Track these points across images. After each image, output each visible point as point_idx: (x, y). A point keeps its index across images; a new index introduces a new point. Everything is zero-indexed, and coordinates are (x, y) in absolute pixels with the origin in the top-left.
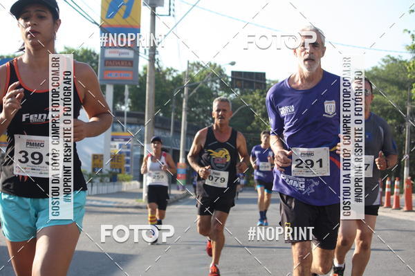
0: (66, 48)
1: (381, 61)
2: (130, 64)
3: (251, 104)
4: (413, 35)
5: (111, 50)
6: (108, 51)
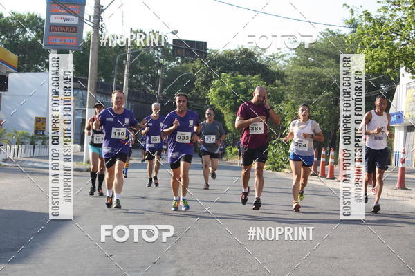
0: (13, 13)
1: (319, 35)
2: (74, 30)
3: (191, 72)
4: (352, 10)
5: (56, 16)
6: (54, 16)
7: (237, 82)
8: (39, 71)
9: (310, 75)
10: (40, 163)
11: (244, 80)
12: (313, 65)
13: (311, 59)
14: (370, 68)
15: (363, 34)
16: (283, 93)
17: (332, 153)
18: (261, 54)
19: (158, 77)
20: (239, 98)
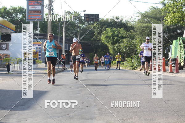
0: (11, 7)
1: (149, 9)
2: (40, 12)
3: (93, 29)
6: (30, 6)
7: (113, 31)
9: (146, 27)
11: (117, 31)
12: (146, 22)
13: (146, 20)
14: (173, 22)
15: (169, 7)
16: (134, 36)
19: (78, 32)
20: (115, 39)
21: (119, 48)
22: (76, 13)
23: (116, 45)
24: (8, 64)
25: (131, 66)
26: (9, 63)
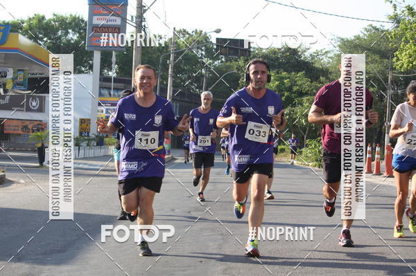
0: (54, 15)
1: (363, 31)
2: (117, 30)
3: (235, 71)
4: (395, 5)
5: (99, 17)
6: (97, 17)
7: (281, 79)
8: (83, 72)
10: (86, 164)
11: (289, 78)
14: (414, 63)
15: (407, 29)
17: (378, 149)
18: (305, 51)
19: (202, 76)
20: (283, 95)
21: (291, 118)
22: (201, 33)
23: (286, 111)
24: (39, 145)
25: (317, 161)
26: (43, 145)
